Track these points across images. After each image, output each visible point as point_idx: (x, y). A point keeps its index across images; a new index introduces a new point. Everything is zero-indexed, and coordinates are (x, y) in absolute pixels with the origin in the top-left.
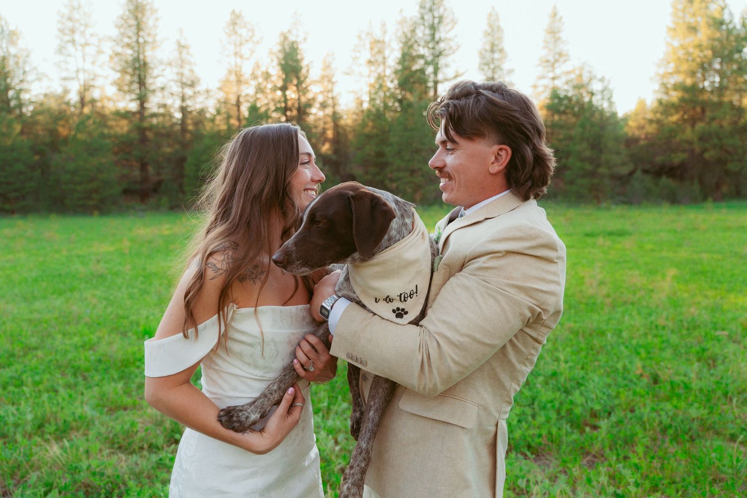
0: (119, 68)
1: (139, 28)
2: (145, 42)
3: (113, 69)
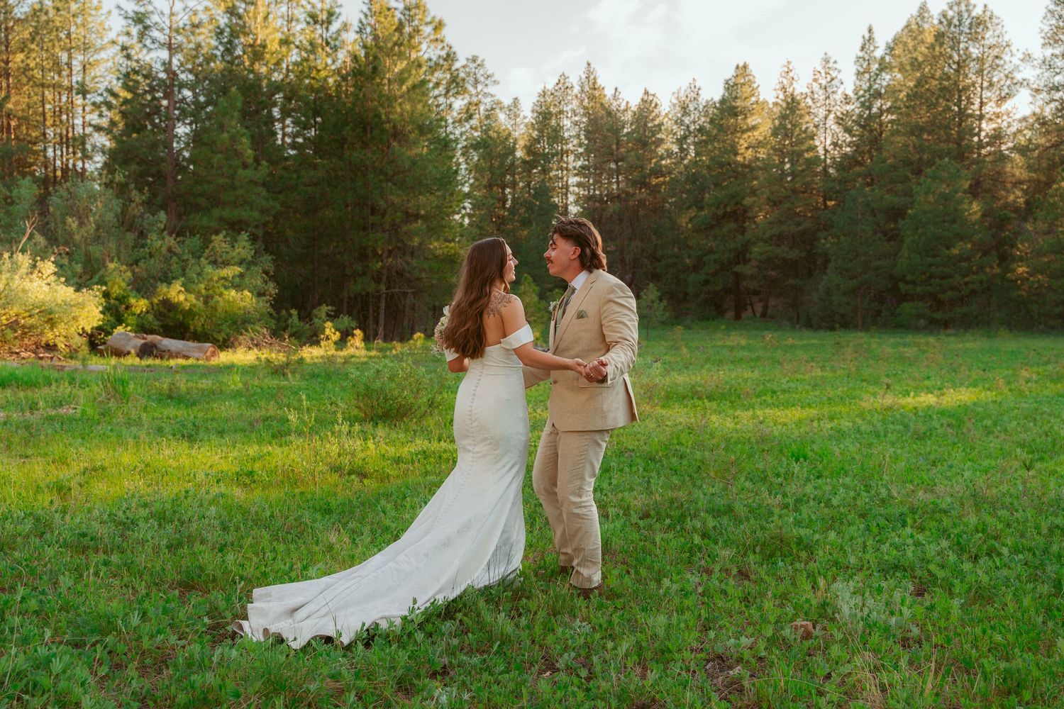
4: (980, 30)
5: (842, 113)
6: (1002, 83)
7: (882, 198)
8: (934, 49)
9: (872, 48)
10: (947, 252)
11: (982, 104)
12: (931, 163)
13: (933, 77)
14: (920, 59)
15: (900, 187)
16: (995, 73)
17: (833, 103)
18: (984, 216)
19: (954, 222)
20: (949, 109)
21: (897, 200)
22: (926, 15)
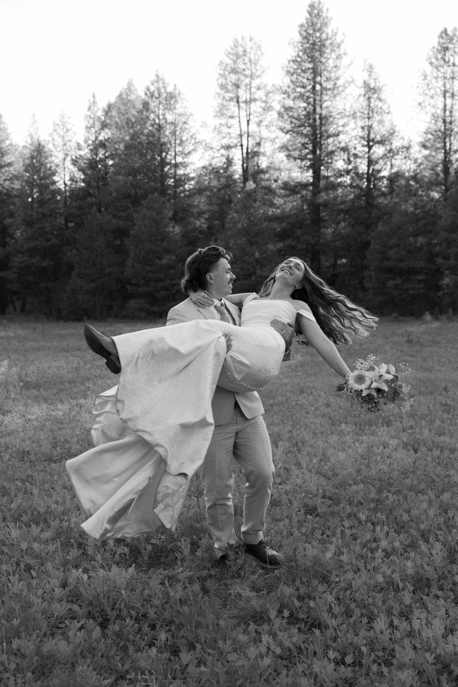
0: (288, 127)
1: (316, 72)
2: (323, 89)
3: (282, 130)
4: (172, 102)
5: (76, 157)
6: (189, 141)
7: (110, 221)
8: (142, 113)
9: (96, 109)
10: (158, 261)
11: (176, 154)
12: (145, 196)
13: (142, 133)
14: (133, 120)
15: (123, 214)
16: (185, 134)
17: (69, 149)
18: (182, 236)
19: (162, 240)
20: (153, 158)
21: (121, 223)
22: (132, 88)
